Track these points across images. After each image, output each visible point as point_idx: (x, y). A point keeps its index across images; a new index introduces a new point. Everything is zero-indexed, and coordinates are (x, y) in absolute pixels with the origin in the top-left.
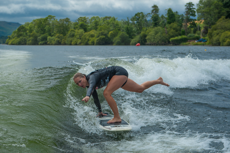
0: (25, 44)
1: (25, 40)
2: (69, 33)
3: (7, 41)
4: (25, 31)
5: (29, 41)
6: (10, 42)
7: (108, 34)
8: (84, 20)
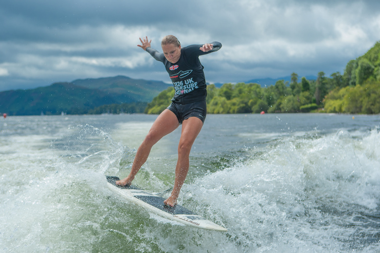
3: (146, 109)
6: (150, 111)
7: (248, 102)
8: (229, 87)
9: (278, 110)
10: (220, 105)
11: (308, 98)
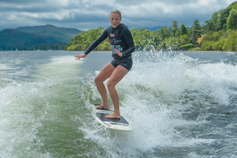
0: (81, 50)
1: (81, 47)
3: (66, 47)
4: (81, 39)
5: (84, 47)
11: (186, 40)
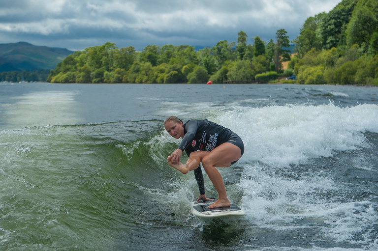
0: (74, 82)
1: (74, 77)
2: (133, 66)
3: (48, 77)
4: (75, 63)
5: (79, 77)
6: (54, 79)
7: (181, 68)
8: (153, 50)
9: (223, 79)
10: (143, 72)
11: (264, 64)
